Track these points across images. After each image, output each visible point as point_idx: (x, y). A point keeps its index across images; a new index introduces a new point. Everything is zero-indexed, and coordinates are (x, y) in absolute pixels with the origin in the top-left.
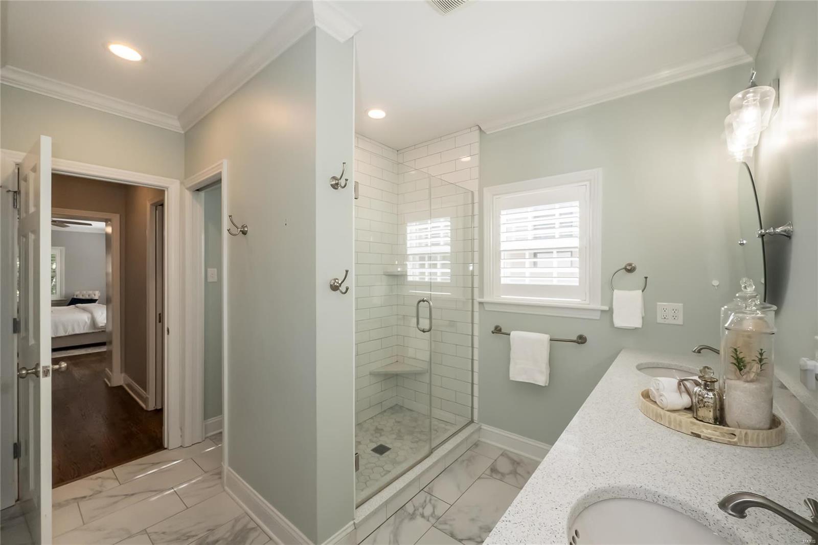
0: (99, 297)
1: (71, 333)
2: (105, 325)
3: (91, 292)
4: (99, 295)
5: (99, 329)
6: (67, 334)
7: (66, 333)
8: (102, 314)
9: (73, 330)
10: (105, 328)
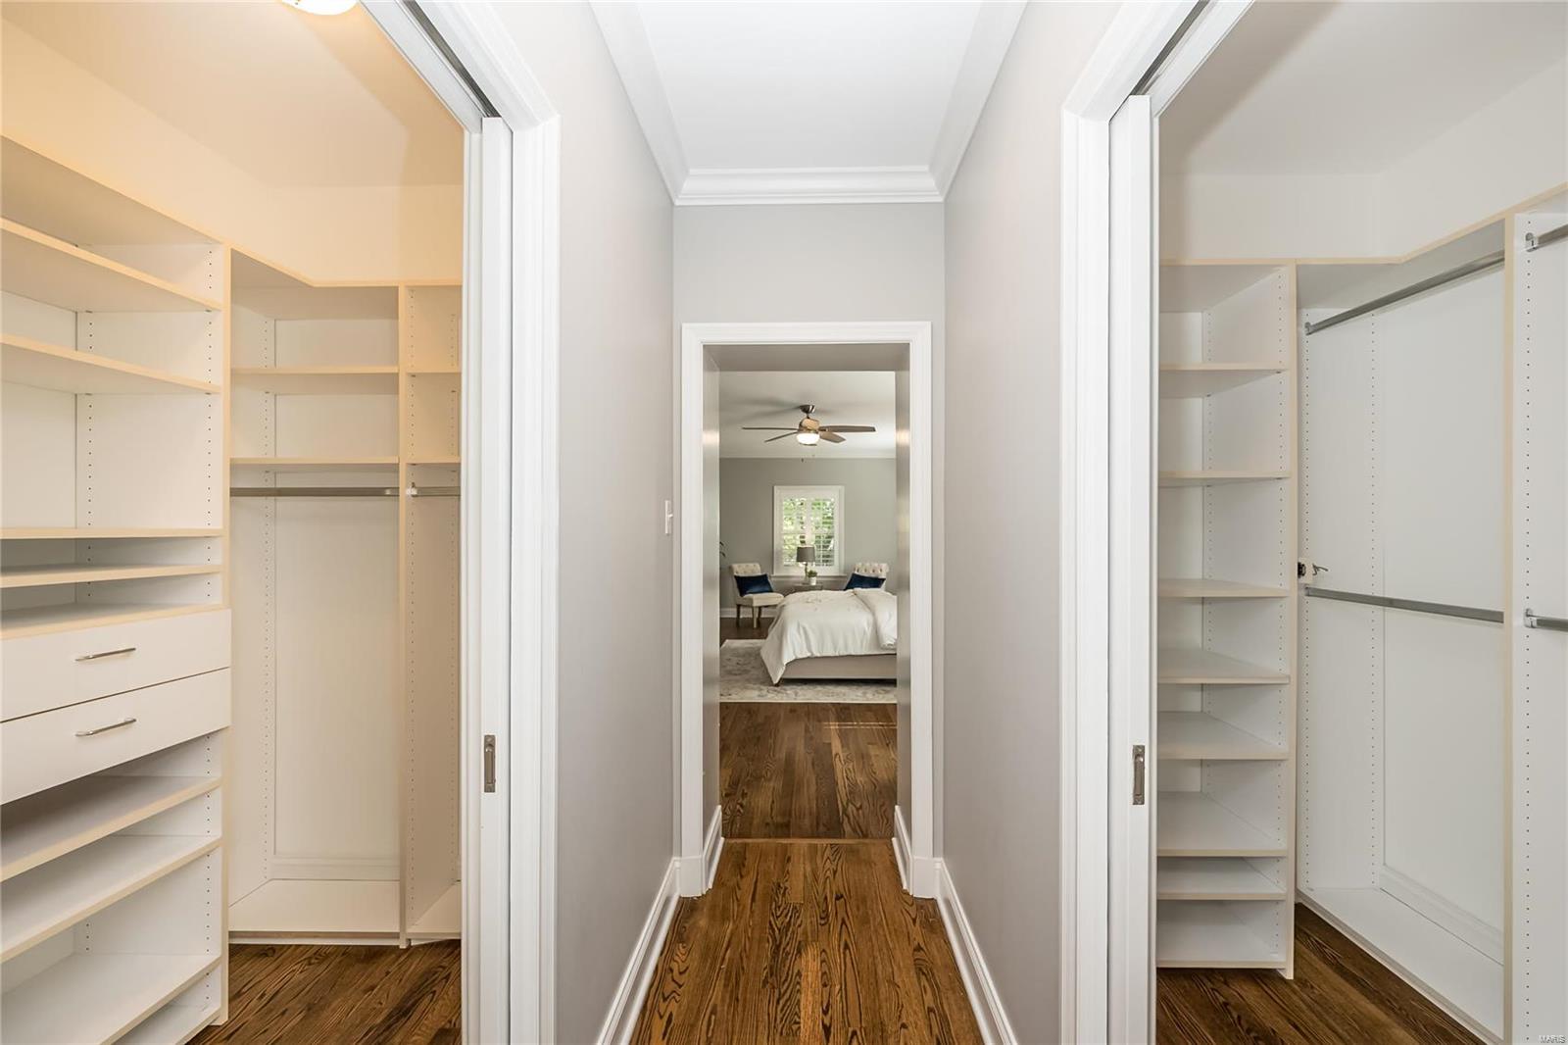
0: (887, 574)
1: (843, 652)
2: (895, 644)
3: (876, 565)
4: (888, 570)
5: (887, 649)
6: (837, 654)
7: (835, 650)
8: (890, 616)
9: (846, 647)
10: (895, 649)
